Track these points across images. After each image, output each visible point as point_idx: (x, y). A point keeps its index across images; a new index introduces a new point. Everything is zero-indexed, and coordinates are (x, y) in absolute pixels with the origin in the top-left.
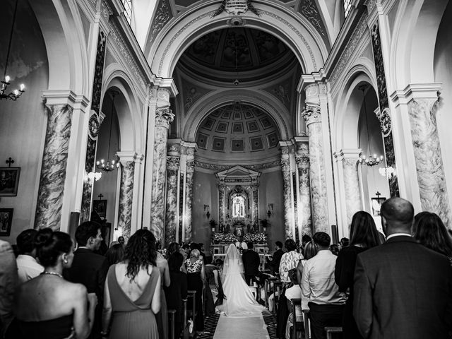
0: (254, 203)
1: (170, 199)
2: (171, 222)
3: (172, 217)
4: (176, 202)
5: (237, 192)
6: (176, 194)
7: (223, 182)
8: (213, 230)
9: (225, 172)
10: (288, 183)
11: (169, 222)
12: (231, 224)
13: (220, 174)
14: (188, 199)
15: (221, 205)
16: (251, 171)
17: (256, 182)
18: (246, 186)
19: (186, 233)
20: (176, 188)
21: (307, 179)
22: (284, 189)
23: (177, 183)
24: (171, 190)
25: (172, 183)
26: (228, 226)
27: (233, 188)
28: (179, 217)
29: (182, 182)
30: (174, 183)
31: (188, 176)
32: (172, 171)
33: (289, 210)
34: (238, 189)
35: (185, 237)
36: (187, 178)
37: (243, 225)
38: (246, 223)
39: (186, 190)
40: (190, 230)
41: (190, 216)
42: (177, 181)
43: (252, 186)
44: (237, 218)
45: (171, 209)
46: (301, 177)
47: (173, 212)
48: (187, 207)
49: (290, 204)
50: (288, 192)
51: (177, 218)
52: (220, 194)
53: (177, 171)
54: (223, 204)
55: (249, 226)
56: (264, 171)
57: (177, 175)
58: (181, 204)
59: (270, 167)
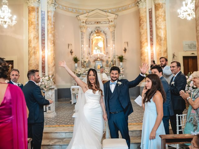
0: (111, 42)
1: (32, 35)
2: (33, 57)
3: (34, 52)
4: (38, 38)
5: (96, 33)
6: (38, 30)
7: (84, 24)
8: (76, 65)
9: (86, 15)
10: (144, 19)
11: (31, 57)
12: (92, 60)
13: (81, 17)
14: (50, 35)
15: (82, 44)
16: (108, 14)
17: (112, 23)
18: (104, 27)
19: (49, 67)
20: (38, 24)
21: (163, 14)
22: (140, 25)
23: (38, 20)
24: (33, 26)
25: (33, 20)
26: (89, 62)
27: (93, 29)
28: (41, 53)
29: (43, 19)
30: (36, 20)
31: (50, 14)
32: (32, 8)
33: (146, 44)
34: (97, 30)
35: (48, 71)
36: (48, 16)
37: (102, 60)
38: (105, 59)
39: (48, 27)
40: (53, 64)
41: (52, 52)
42: (38, 18)
43: (109, 27)
44: (97, 55)
45: (33, 45)
46: (158, 12)
47: (34, 48)
48: (49, 44)
49: (147, 39)
50: (145, 28)
51: (40, 54)
52: (82, 34)
53: (38, 8)
54: (85, 43)
55: (107, 62)
56: (120, 14)
57: (38, 12)
58: (43, 40)
59: (125, 9)
